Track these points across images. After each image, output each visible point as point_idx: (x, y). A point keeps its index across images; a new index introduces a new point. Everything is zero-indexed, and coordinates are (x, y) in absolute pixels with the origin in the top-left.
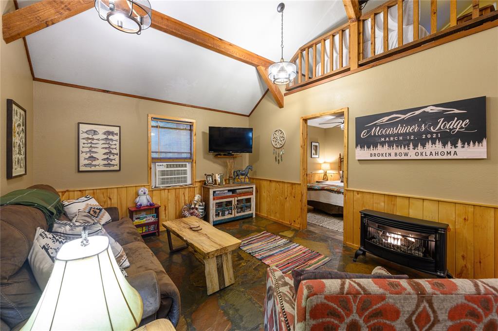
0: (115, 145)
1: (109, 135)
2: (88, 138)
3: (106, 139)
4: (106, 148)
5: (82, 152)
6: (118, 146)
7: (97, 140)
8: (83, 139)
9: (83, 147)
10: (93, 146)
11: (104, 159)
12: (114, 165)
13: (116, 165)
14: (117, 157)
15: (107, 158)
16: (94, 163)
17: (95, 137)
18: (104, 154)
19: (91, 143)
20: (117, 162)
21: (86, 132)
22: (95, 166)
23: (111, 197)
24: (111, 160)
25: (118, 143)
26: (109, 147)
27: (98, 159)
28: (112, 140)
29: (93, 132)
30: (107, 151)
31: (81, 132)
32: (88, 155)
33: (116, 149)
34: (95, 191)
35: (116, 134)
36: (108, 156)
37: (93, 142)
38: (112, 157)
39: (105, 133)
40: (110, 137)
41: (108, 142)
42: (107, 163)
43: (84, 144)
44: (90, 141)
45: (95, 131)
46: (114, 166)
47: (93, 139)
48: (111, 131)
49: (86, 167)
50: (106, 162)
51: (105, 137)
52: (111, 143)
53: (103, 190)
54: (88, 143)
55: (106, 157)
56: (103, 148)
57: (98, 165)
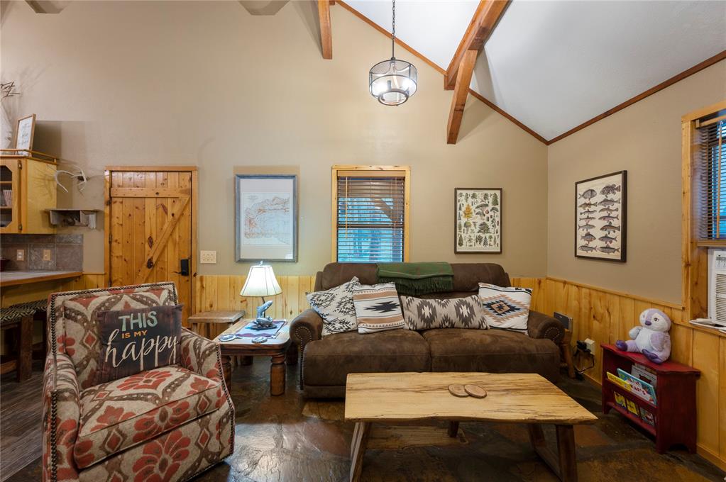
0: (617, 210)
1: (608, 193)
2: (586, 205)
3: (605, 201)
4: (604, 218)
5: (580, 227)
6: (619, 213)
7: (594, 205)
8: (581, 206)
9: (581, 219)
10: (590, 216)
11: (602, 239)
12: (614, 250)
13: (617, 250)
14: (618, 234)
15: (606, 237)
16: (592, 244)
17: (593, 201)
18: (602, 229)
19: (588, 211)
20: (617, 244)
21: (583, 195)
22: (592, 249)
23: (610, 310)
24: (611, 240)
25: (619, 206)
26: (609, 217)
27: (595, 238)
28: (612, 201)
29: (590, 192)
30: (606, 223)
31: (578, 196)
32: (585, 232)
33: (617, 218)
34: (591, 291)
35: (618, 189)
36: (607, 232)
37: (590, 210)
38: (612, 235)
39: (603, 192)
40: (610, 196)
41: (607, 207)
42: (605, 246)
43: (581, 214)
44: (587, 208)
45: (592, 191)
46: (614, 252)
47: (589, 205)
48: (611, 184)
49: (583, 250)
50: (603, 244)
51: (603, 197)
52: (611, 208)
53: (601, 294)
54: (585, 213)
55: (604, 233)
56: (601, 218)
57: (595, 249)
